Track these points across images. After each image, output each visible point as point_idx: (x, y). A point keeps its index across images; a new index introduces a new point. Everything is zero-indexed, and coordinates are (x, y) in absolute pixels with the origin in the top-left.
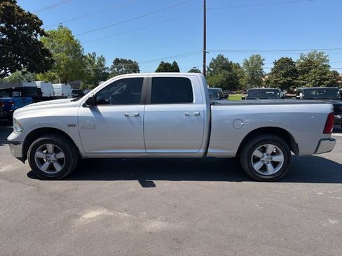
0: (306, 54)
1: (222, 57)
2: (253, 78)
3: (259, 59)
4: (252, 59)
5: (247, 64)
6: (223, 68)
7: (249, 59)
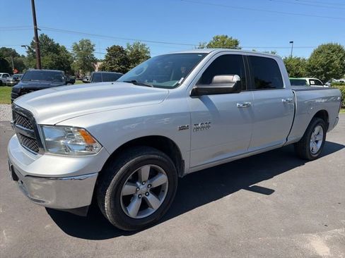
0: (131, 44)
1: (46, 37)
2: (85, 64)
3: (89, 44)
4: (82, 43)
5: (76, 48)
6: (49, 50)
7: (78, 43)
